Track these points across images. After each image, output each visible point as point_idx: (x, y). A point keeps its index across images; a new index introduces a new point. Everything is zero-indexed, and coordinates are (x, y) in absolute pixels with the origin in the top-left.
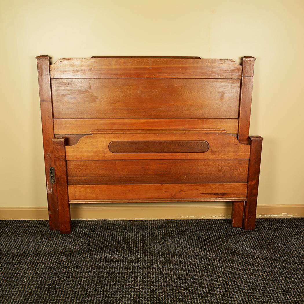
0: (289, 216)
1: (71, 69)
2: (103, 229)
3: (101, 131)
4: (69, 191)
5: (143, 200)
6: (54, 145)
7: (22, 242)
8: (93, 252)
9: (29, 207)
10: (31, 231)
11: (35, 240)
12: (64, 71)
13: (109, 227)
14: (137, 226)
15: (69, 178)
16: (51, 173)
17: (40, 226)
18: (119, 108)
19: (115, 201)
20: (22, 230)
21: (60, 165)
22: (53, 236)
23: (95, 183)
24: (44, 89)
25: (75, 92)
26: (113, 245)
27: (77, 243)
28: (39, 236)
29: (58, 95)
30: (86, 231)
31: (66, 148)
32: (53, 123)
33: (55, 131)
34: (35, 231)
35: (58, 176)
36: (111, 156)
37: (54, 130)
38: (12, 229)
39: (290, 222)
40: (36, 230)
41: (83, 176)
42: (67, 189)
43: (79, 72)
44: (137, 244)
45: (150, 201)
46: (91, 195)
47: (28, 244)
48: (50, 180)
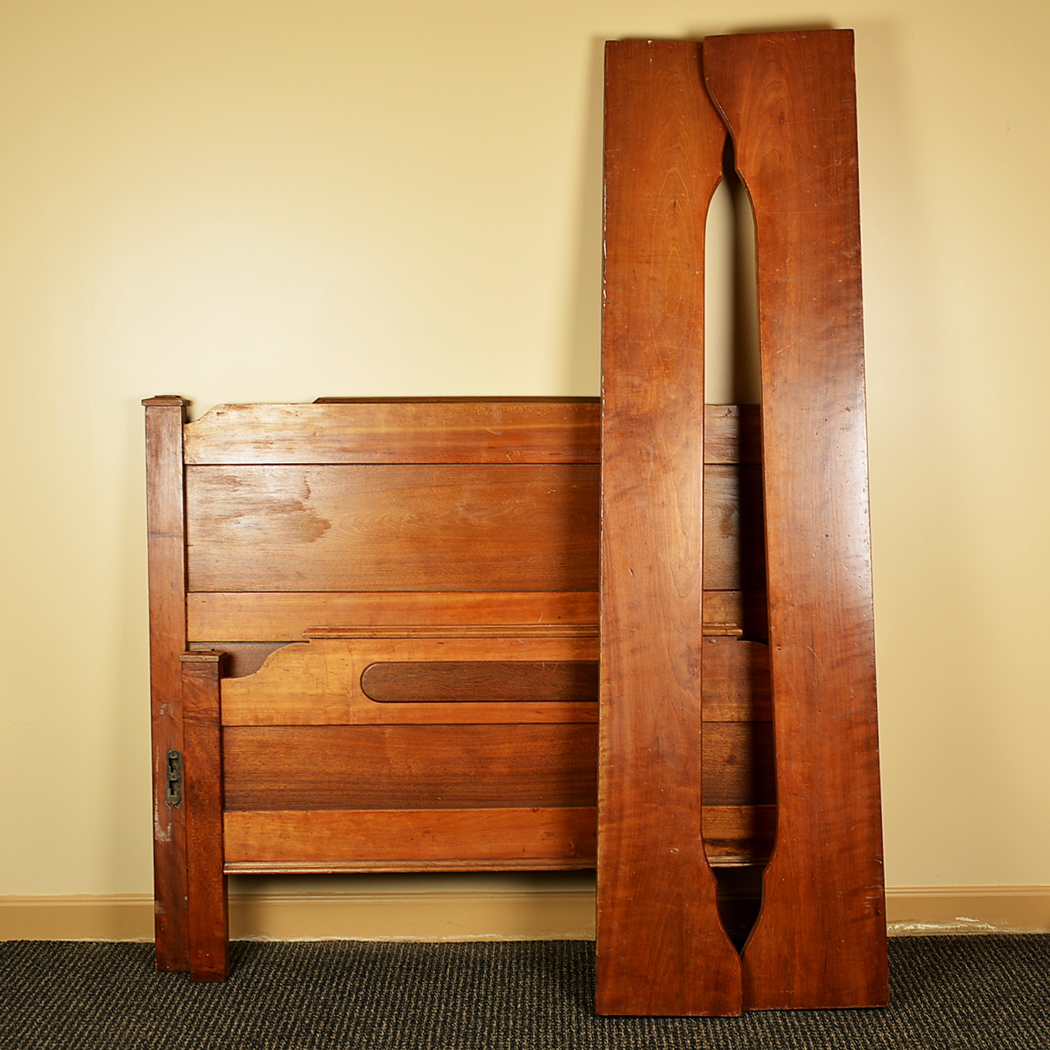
0: (980, 926)
1: (251, 435)
2: (336, 969)
3: (338, 630)
4: (225, 832)
5: (473, 863)
6: (186, 675)
7: (59, 1007)
8: (298, 1035)
9: (92, 896)
10: (92, 972)
11: (103, 1001)
12: (226, 443)
13: (360, 962)
14: (453, 960)
15: (228, 787)
16: (172, 771)
17: (122, 960)
18: (396, 557)
19: (380, 867)
20: (63, 970)
21: (200, 743)
22: (166, 988)
23: (314, 802)
24: (163, 497)
25: (260, 506)
26: (367, 1016)
27: (246, 1009)
28: (119, 988)
29: (206, 518)
30: (279, 973)
31: (222, 685)
32: (186, 604)
33: (189, 632)
34: (104, 975)
35: (194, 779)
36: (367, 712)
37: (186, 627)
38: (29, 967)
39: (981, 947)
40: (111, 970)
41: (276, 779)
42: (219, 825)
43: (274, 446)
44: (449, 1014)
45: (498, 865)
46: (299, 846)
47: (80, 1012)
48: (166, 794)
